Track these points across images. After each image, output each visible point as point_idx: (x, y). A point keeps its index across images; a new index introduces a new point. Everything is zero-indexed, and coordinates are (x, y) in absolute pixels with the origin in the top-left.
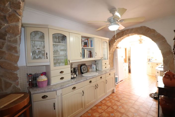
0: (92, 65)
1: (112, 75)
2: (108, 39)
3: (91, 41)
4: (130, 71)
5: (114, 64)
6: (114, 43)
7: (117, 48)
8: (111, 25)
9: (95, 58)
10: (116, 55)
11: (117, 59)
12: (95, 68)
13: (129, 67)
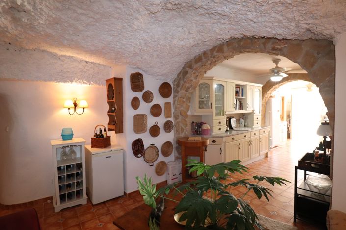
0: (239, 119)
1: (266, 134)
2: (262, 85)
3: (243, 90)
4: (289, 137)
5: (266, 121)
6: (268, 90)
7: (271, 97)
8: (274, 76)
9: (246, 110)
10: (270, 108)
11: (270, 114)
12: (243, 123)
13: (288, 128)
